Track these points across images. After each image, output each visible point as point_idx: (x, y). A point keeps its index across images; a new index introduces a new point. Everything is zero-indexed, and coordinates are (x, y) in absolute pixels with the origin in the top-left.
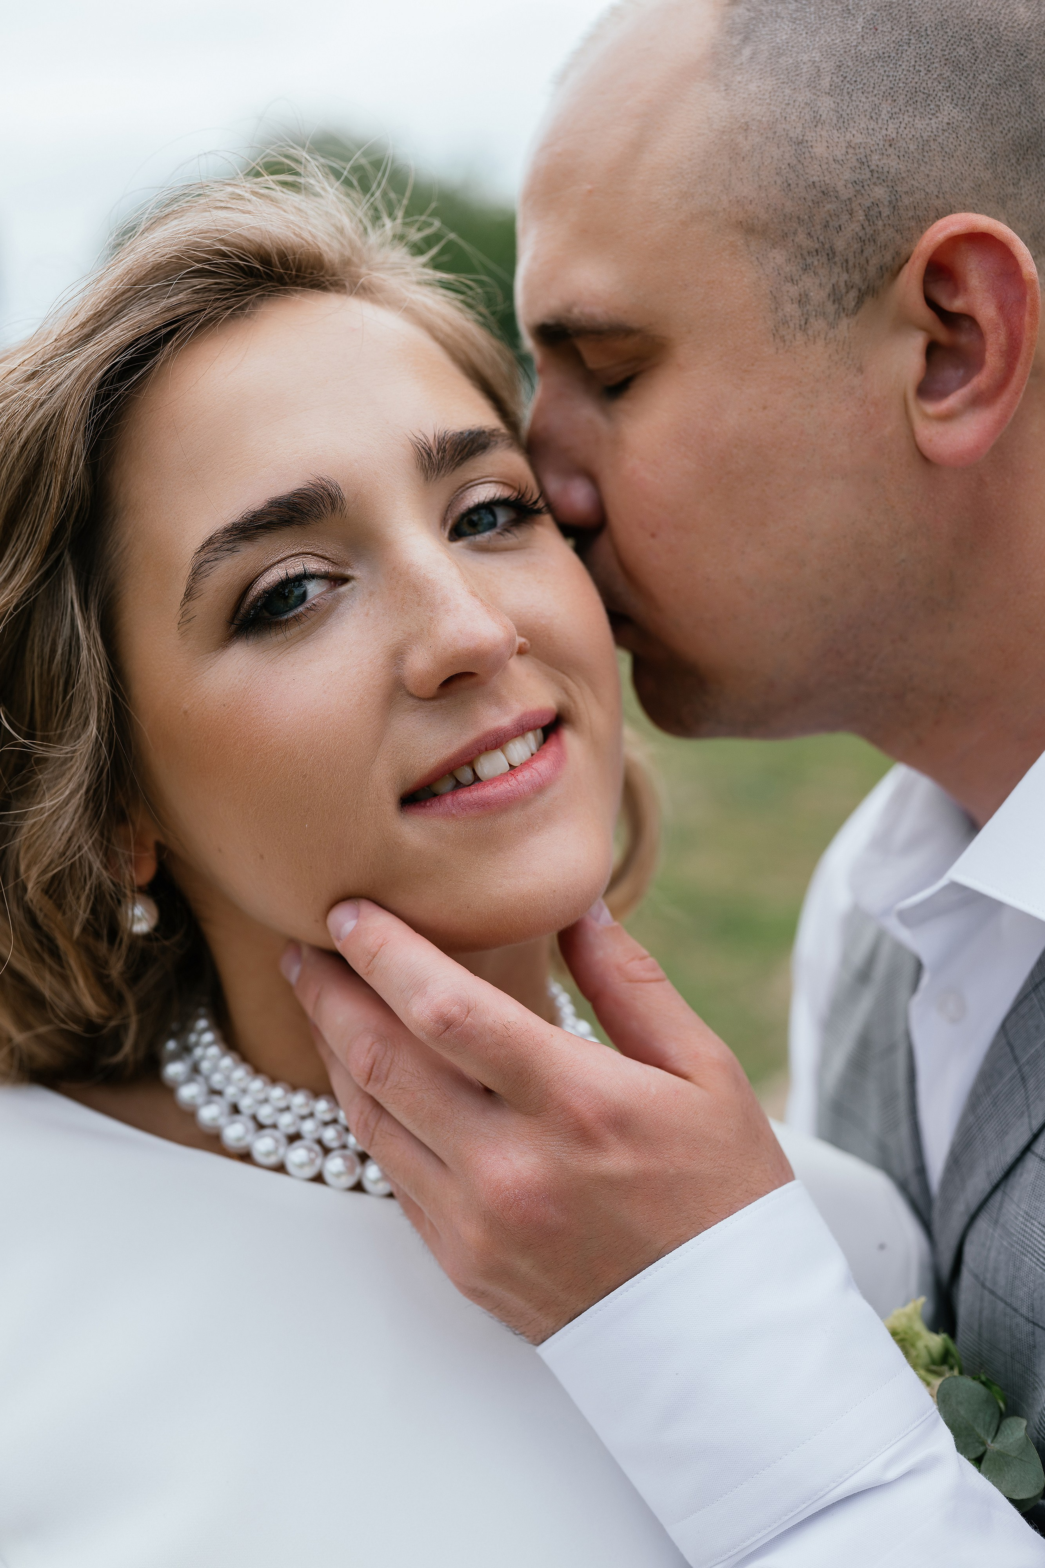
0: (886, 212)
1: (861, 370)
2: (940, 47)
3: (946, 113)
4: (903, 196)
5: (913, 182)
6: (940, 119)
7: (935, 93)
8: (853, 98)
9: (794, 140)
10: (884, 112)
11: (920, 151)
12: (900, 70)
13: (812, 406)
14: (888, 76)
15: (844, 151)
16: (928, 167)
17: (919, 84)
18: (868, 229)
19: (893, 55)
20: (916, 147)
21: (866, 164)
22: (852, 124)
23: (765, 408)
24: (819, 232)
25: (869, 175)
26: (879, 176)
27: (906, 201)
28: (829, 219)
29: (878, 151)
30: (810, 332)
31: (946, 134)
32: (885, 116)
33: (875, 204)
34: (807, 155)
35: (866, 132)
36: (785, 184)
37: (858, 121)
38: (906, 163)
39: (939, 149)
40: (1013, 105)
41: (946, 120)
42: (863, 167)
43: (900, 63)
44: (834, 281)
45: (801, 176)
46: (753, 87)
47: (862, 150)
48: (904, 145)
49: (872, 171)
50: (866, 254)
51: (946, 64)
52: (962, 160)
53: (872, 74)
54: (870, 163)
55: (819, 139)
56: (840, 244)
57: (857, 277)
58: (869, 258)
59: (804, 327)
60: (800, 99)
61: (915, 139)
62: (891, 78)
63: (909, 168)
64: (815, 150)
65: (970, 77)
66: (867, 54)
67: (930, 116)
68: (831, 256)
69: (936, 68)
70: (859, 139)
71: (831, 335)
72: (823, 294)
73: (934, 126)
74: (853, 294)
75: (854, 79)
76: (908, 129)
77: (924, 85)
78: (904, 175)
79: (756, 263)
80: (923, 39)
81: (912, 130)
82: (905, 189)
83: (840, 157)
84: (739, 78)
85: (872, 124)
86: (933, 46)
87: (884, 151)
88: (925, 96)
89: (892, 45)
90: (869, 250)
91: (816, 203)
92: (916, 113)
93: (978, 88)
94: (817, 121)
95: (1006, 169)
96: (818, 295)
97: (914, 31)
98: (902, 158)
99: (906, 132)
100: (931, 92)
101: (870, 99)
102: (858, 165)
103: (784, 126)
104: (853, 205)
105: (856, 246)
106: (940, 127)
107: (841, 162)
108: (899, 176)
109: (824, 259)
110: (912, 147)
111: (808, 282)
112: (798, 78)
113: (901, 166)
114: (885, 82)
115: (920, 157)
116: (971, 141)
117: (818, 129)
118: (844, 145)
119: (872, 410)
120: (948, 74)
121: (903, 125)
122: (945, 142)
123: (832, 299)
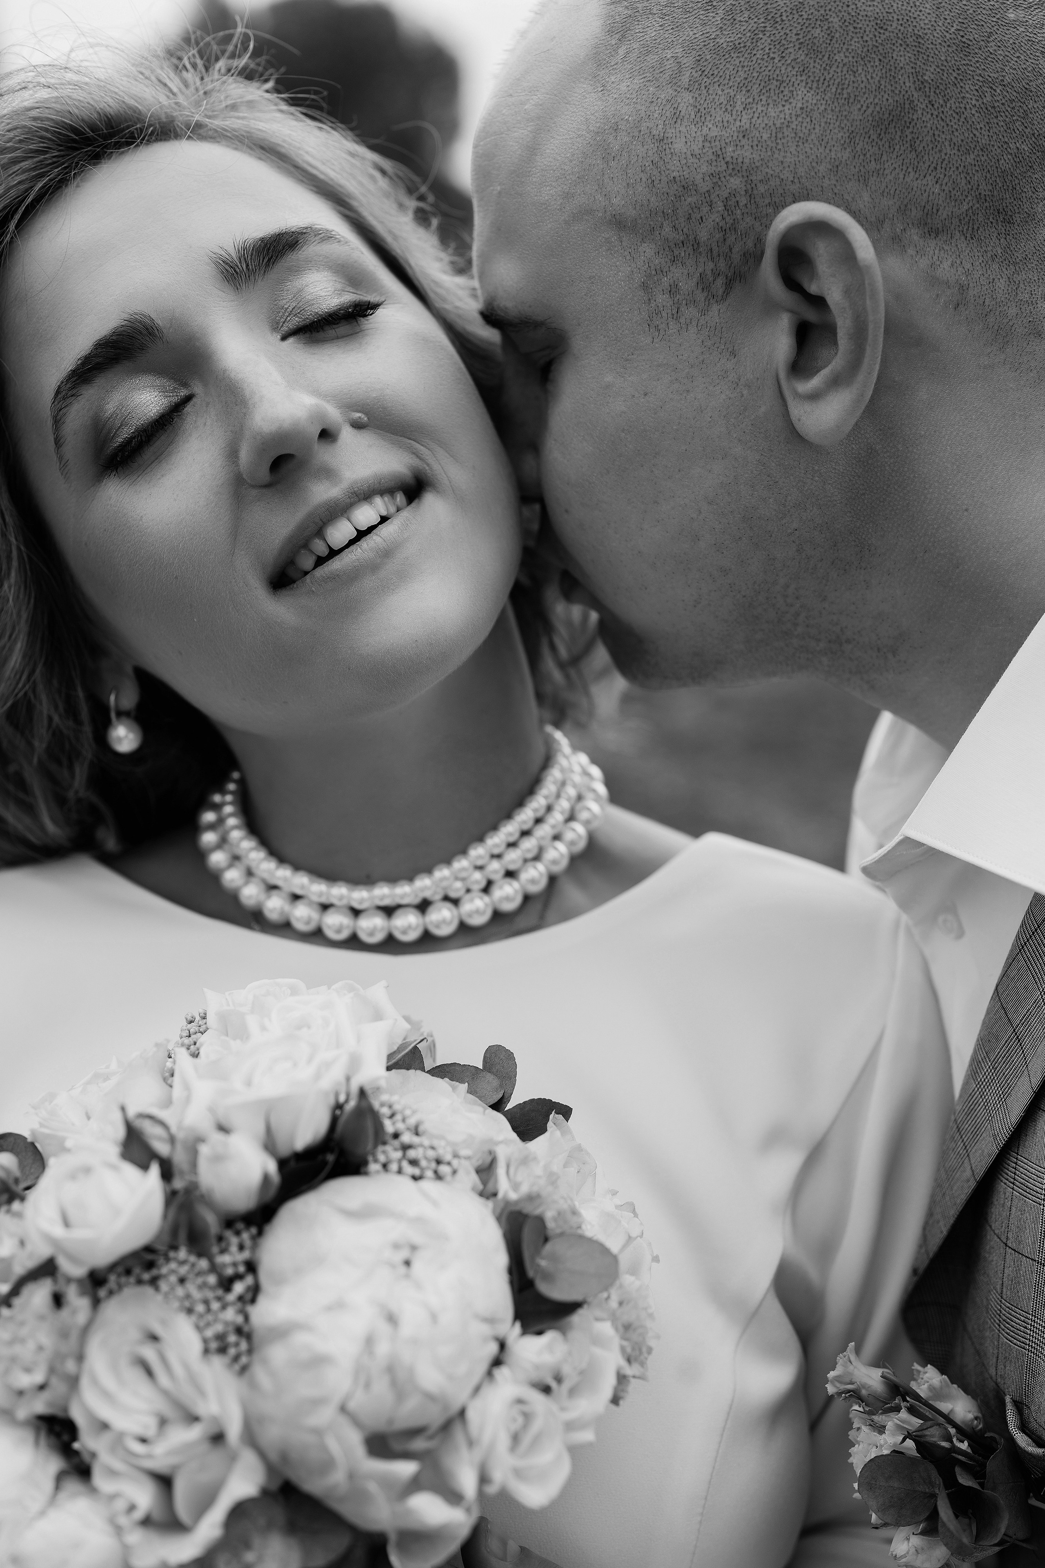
0: (743, 201)
1: (733, 354)
2: (794, 32)
3: (800, 97)
4: (758, 185)
5: (767, 170)
6: (794, 105)
7: (789, 78)
8: (711, 92)
9: (656, 137)
10: (739, 103)
11: (773, 139)
12: (754, 59)
13: (688, 391)
14: (743, 67)
15: (700, 146)
16: (782, 154)
17: (772, 72)
18: (728, 219)
19: (748, 44)
20: (769, 136)
21: (721, 156)
22: (708, 118)
23: (646, 395)
24: (683, 225)
25: (724, 167)
26: (735, 168)
27: (762, 188)
28: (690, 211)
29: (732, 143)
30: (682, 320)
31: (800, 119)
32: (739, 107)
33: (733, 194)
34: (668, 151)
35: (721, 124)
36: (650, 181)
37: (714, 115)
38: (759, 152)
39: (793, 135)
40: (871, 81)
41: (799, 105)
42: (718, 160)
43: (754, 52)
44: (701, 270)
45: (663, 173)
46: (623, 87)
47: (717, 143)
48: (757, 134)
49: (727, 163)
50: (728, 242)
51: (800, 48)
52: (817, 143)
53: (728, 66)
54: (725, 155)
55: (678, 135)
56: (703, 236)
57: (722, 265)
58: (732, 246)
59: (676, 315)
60: (662, 96)
61: (768, 127)
62: (746, 69)
63: (762, 157)
64: (675, 146)
65: (826, 58)
66: (724, 45)
67: (784, 103)
68: (696, 246)
69: (790, 53)
70: (715, 132)
71: (702, 322)
72: (692, 283)
73: (787, 112)
74: (720, 282)
75: (711, 73)
76: (761, 119)
77: (778, 72)
78: (757, 164)
79: (628, 258)
80: (777, 25)
81: (765, 118)
82: (759, 178)
83: (697, 152)
84: (613, 78)
85: (727, 117)
86: (788, 31)
87: (738, 143)
88: (778, 83)
89: (748, 34)
90: (731, 238)
91: (678, 197)
92: (770, 101)
93: (834, 68)
94: (677, 117)
95: (866, 146)
96: (687, 285)
97: (769, 17)
98: (755, 147)
99: (758, 122)
100: (785, 78)
101: (726, 92)
102: (714, 158)
103: (648, 124)
104: (712, 197)
105: (718, 236)
106: (794, 113)
107: (698, 156)
108: (753, 166)
109: (690, 250)
110: (765, 136)
111: (677, 273)
112: (661, 75)
113: (754, 156)
114: (740, 73)
115: (774, 145)
116: (826, 123)
117: (677, 125)
118: (701, 139)
119: (745, 392)
120: (803, 57)
121: (756, 115)
122: (799, 127)
123: (700, 288)
